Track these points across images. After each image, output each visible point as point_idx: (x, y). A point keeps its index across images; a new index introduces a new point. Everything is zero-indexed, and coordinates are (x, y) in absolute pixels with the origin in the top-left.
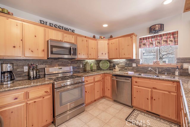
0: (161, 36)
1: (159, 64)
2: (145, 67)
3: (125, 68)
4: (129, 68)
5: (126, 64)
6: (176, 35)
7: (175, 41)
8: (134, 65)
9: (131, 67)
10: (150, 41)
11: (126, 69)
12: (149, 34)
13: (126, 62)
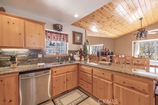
0: (60, 34)
1: (59, 54)
2: (51, 57)
3: (29, 60)
4: (34, 59)
5: (30, 55)
6: (67, 37)
7: (67, 40)
8: (40, 56)
9: (36, 59)
10: (54, 36)
11: (30, 62)
12: (53, 29)
13: (29, 53)
